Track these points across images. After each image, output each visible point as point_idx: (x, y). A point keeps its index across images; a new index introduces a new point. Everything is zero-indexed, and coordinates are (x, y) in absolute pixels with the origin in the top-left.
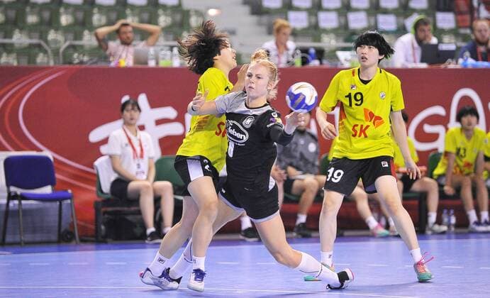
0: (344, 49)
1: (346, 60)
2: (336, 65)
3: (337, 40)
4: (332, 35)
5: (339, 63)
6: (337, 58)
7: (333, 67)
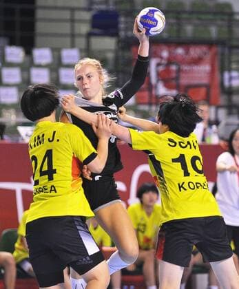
0: (25, 124)
1: (27, 135)
2: (18, 140)
3: (17, 116)
4: (12, 111)
5: (20, 139)
6: (18, 134)
7: (14, 142)
